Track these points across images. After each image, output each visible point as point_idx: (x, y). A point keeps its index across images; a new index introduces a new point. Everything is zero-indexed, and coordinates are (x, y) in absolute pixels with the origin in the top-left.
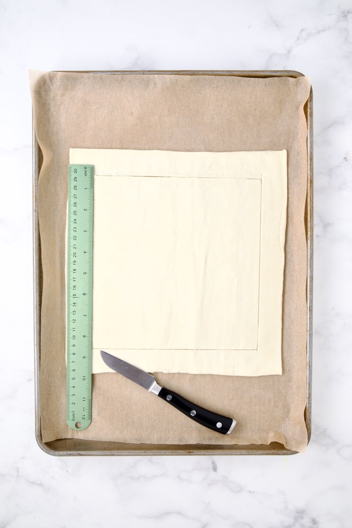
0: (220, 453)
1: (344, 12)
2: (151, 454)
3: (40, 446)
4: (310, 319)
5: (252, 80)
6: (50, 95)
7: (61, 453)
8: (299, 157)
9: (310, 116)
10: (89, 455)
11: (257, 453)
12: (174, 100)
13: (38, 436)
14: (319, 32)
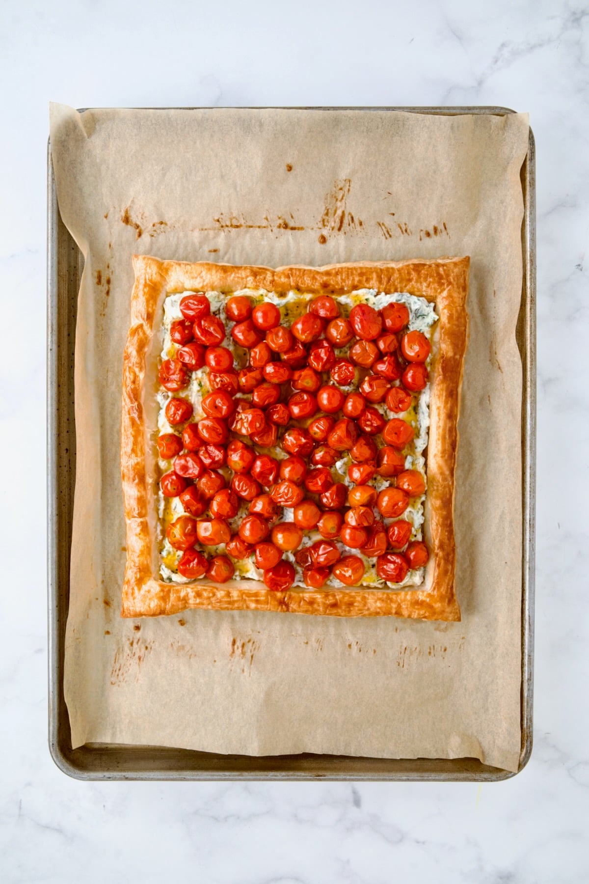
0: (373, 778)
1: (574, 13)
2: (251, 777)
3: (57, 763)
4: (530, 541)
5: (429, 119)
6: (83, 147)
7: (93, 775)
8: (508, 255)
9: (530, 186)
10: (142, 779)
12: (294, 154)
13: (53, 744)
14: (532, 48)
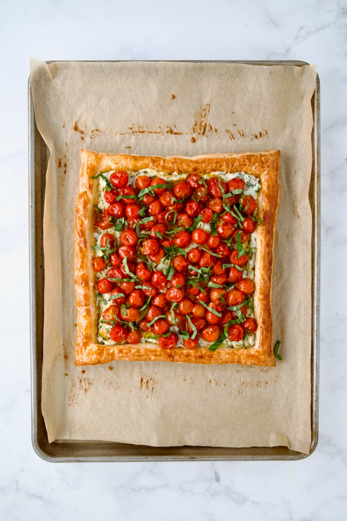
2: (152, 460)
3: (37, 452)
4: (317, 319)
6: (49, 85)
7: (58, 459)
8: (303, 149)
9: (317, 108)
10: (88, 461)
11: (262, 459)
12: (176, 88)
13: (34, 441)
14: (318, 30)
